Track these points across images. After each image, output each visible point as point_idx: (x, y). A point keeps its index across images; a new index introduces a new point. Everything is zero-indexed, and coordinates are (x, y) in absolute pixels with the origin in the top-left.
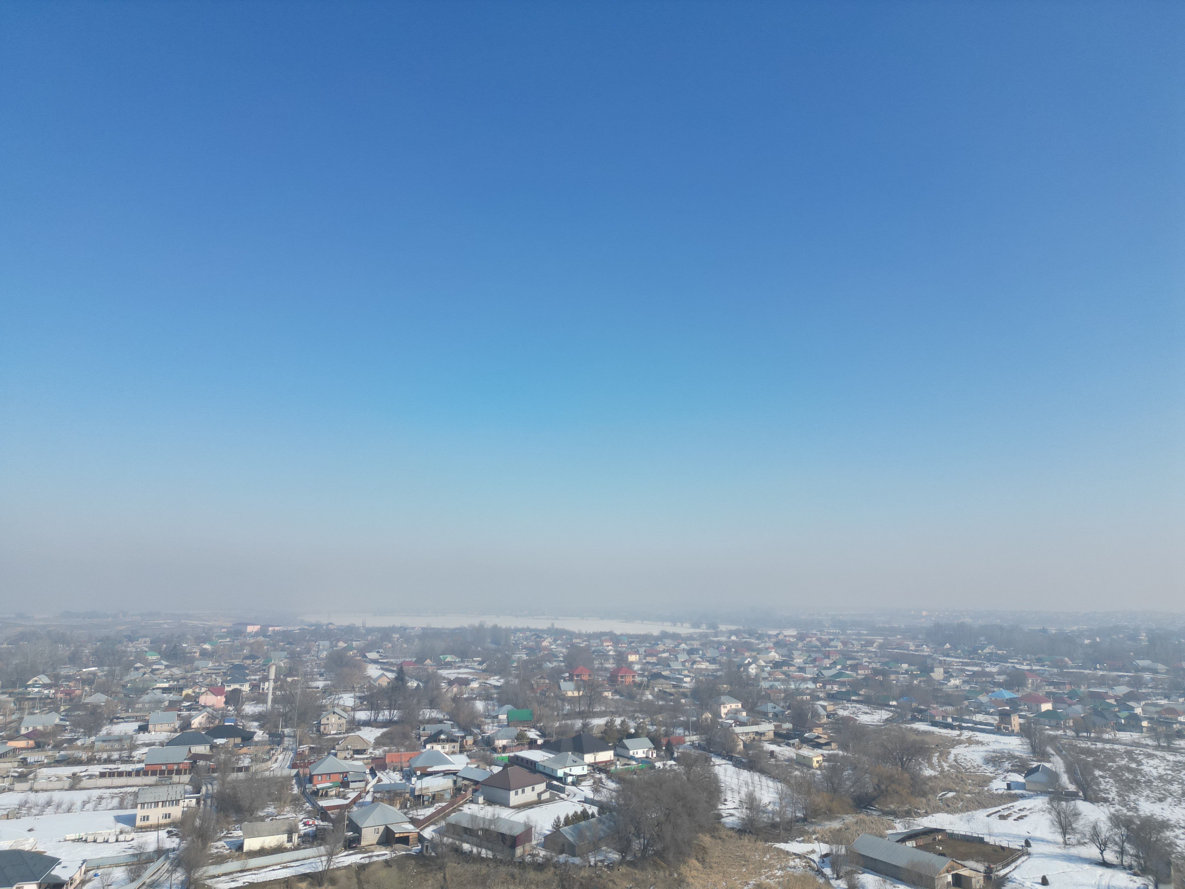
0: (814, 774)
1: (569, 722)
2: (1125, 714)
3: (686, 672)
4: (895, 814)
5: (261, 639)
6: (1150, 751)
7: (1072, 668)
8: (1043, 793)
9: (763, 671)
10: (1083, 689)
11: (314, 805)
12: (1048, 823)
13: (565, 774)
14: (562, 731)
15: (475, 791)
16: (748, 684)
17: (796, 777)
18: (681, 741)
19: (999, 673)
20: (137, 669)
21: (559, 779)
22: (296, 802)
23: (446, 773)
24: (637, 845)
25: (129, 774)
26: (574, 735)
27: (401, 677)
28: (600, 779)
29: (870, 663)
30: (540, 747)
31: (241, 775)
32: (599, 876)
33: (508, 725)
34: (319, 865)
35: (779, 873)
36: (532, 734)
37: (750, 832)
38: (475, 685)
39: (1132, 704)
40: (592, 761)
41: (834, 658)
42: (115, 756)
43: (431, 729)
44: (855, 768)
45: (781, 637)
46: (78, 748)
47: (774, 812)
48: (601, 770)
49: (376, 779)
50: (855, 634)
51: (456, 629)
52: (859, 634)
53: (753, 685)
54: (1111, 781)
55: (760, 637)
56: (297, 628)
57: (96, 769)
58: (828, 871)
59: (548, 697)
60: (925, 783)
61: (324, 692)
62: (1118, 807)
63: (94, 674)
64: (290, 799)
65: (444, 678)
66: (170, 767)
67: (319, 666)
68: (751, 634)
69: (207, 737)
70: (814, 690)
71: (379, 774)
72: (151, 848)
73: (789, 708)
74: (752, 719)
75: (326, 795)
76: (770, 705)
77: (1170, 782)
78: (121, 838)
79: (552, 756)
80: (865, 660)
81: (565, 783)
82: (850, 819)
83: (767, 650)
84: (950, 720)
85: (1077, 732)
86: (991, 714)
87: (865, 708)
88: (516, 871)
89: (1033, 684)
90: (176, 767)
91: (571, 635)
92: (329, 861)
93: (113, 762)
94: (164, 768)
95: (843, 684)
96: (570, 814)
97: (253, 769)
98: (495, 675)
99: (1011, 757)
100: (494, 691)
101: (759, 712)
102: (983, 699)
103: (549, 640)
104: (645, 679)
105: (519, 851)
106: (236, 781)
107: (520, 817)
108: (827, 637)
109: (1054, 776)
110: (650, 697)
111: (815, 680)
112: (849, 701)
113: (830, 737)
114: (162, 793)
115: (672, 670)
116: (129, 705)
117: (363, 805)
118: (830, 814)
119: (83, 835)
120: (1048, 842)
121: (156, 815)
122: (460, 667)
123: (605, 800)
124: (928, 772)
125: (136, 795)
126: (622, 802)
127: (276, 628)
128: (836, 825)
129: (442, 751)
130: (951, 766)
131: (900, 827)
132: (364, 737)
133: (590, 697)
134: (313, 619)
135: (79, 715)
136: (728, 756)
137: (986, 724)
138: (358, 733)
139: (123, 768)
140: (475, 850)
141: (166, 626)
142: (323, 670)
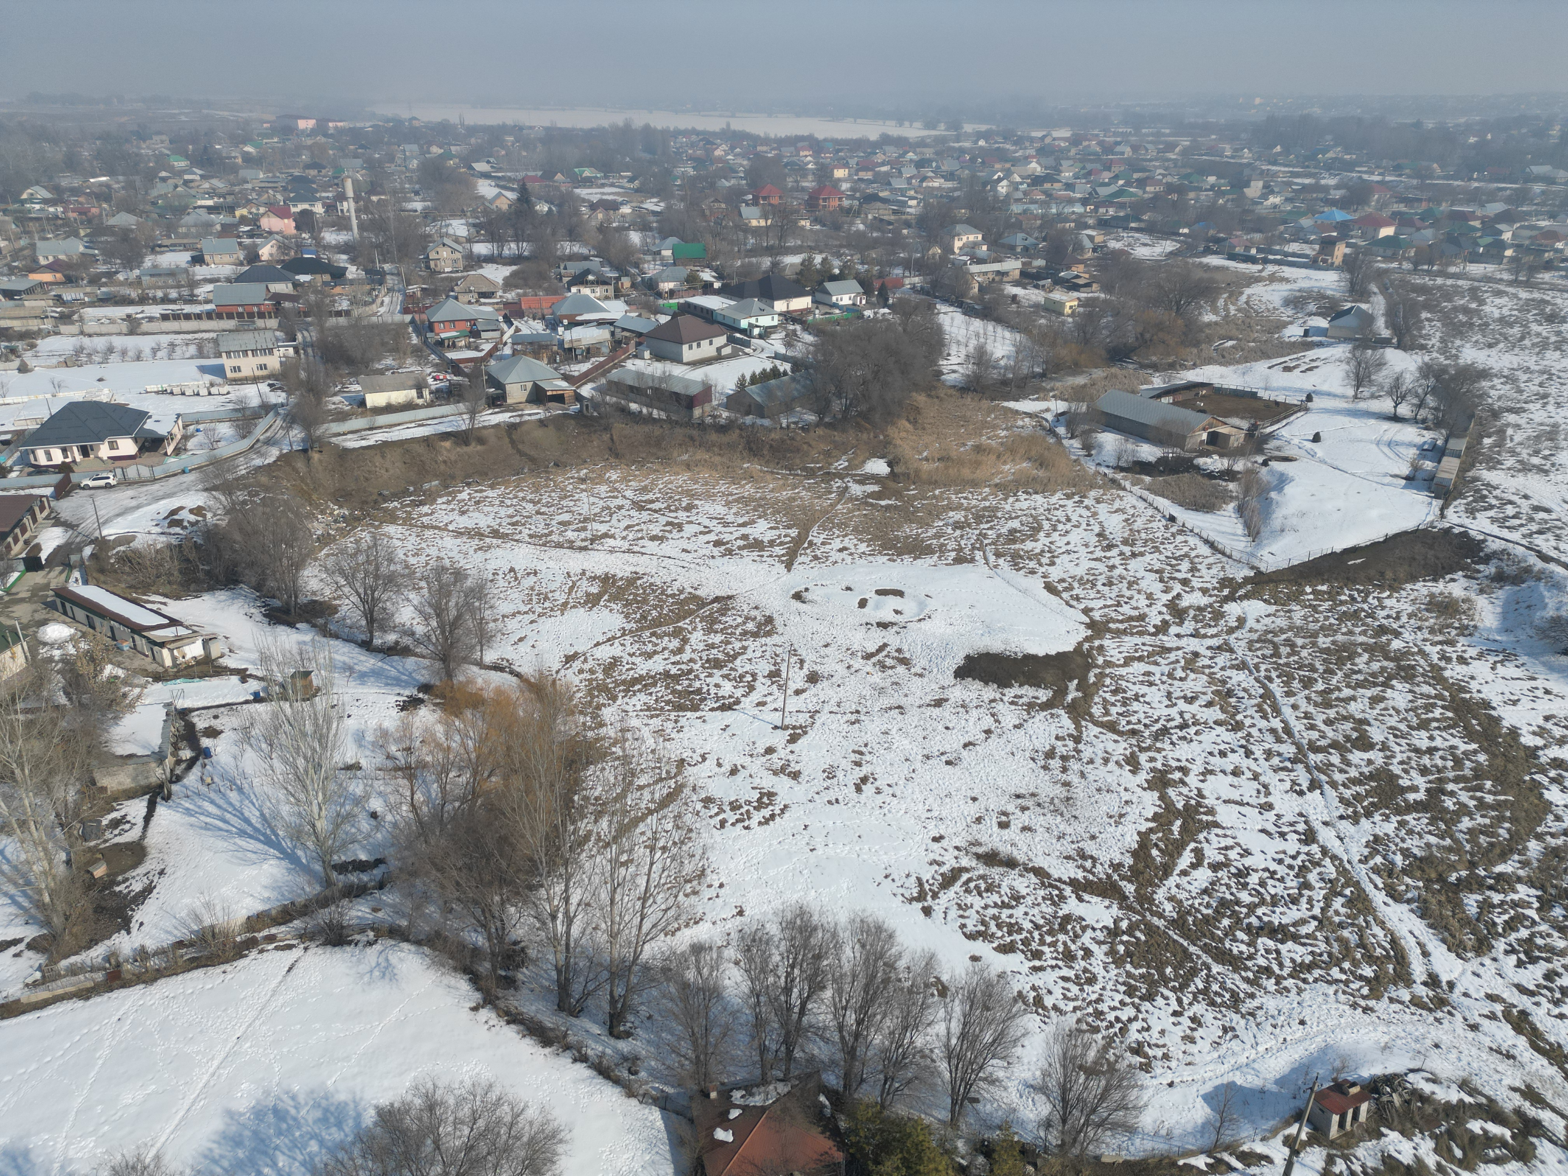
0: (1063, 323)
1: (754, 260)
2: (1489, 240)
3: (912, 193)
4: (1155, 367)
5: (321, 139)
6: (1502, 287)
7: (1439, 178)
8: (1346, 340)
9: (1017, 189)
10: (1444, 207)
11: (442, 357)
12: (1342, 374)
13: (750, 325)
14: (746, 271)
15: (638, 344)
16: (994, 208)
17: (1040, 326)
18: (899, 284)
19: (1337, 187)
20: (164, 180)
21: (743, 331)
22: (418, 353)
23: (600, 323)
24: (837, 406)
25: (198, 317)
26: (760, 277)
27: (525, 198)
28: (795, 331)
29: (1164, 176)
30: (718, 292)
31: (342, 321)
32: (792, 439)
33: (674, 264)
34: (462, 423)
35: (1003, 433)
36: (707, 275)
37: (975, 390)
38: (626, 210)
39: (1501, 227)
40: (784, 309)
41: (1116, 169)
42: (173, 294)
43: (574, 268)
44: (1117, 314)
45: (1048, 140)
46: (121, 284)
47: (1006, 368)
48: (795, 321)
49: (513, 328)
50: (1152, 134)
51: (592, 130)
52: (1158, 134)
53: (1000, 209)
54: (1439, 324)
55: (1019, 142)
56: (368, 124)
57: (156, 310)
58: (1061, 430)
59: (725, 227)
60: (1201, 331)
61: (425, 217)
62: (1435, 355)
63: (107, 185)
64: (409, 350)
65: (584, 200)
66: (248, 309)
67: (410, 180)
68: (1007, 136)
69: (284, 272)
70: (1081, 215)
71: (516, 323)
72: (255, 402)
73: (1044, 240)
74: (993, 255)
75: (454, 346)
76: (1020, 236)
77: (1511, 325)
78: (214, 390)
79: (733, 303)
80: (1159, 171)
81: (751, 336)
82: (1098, 373)
83: (1026, 159)
84: (1253, 251)
85: (1416, 264)
86: (1311, 243)
87: (1145, 239)
88: (695, 433)
89: (1378, 201)
90: (256, 309)
91: (755, 140)
92: (472, 419)
93: (173, 301)
94: (240, 310)
95: (1122, 206)
96: (758, 372)
97: (356, 313)
98: (653, 197)
99: (1320, 296)
100: (652, 218)
101: (1003, 246)
102: (1306, 222)
103: (724, 147)
104: (856, 203)
105: (697, 412)
106: (337, 327)
107: (697, 375)
108: (1112, 139)
109: (1368, 319)
110: (861, 227)
111: (1084, 202)
112: (1126, 228)
113: (1092, 276)
114: (248, 339)
115: (893, 190)
116: (170, 229)
117: (501, 358)
118: (1076, 368)
119: (165, 386)
120: (1335, 396)
121: (249, 365)
122: (603, 186)
123: (800, 355)
124: (1209, 317)
125: (216, 341)
126: (820, 357)
127: (339, 124)
128: (1080, 380)
129: (592, 296)
130: (1239, 310)
131: (1158, 382)
132: (489, 276)
133: (782, 227)
134: (388, 110)
135: (107, 242)
136: (958, 301)
137: (1299, 256)
138: (480, 271)
139: (188, 309)
140: (645, 410)
141: (183, 118)
142: (417, 186)
